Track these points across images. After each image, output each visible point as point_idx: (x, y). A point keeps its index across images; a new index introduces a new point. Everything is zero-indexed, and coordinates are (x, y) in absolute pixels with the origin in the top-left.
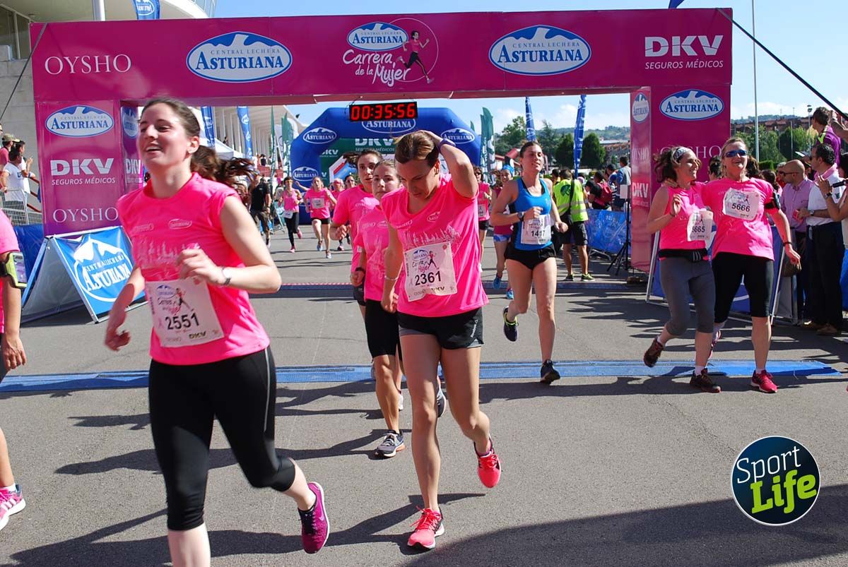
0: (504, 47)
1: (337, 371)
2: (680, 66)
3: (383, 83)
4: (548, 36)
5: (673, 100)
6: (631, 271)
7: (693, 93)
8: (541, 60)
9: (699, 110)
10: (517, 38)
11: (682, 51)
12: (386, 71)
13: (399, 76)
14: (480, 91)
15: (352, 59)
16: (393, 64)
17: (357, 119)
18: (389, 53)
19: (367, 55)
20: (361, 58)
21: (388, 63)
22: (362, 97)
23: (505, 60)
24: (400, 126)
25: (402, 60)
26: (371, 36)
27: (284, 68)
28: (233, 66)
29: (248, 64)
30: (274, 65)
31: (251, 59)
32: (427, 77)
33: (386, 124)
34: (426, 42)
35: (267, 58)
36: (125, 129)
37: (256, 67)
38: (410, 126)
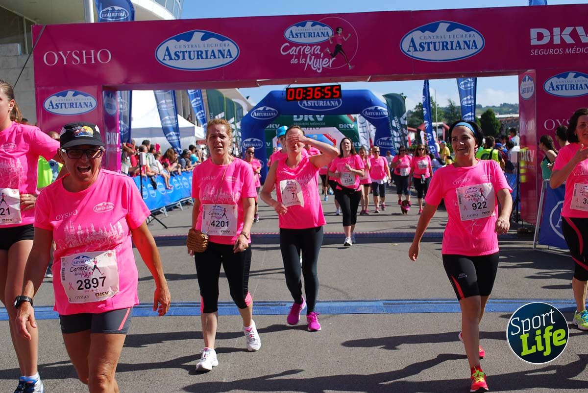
0: (412, 39)
1: (272, 306)
2: (560, 52)
3: (312, 69)
4: (449, 29)
5: (555, 81)
6: (520, 223)
7: (571, 75)
8: (443, 49)
9: (577, 89)
10: (423, 32)
11: (562, 39)
12: (316, 60)
13: (326, 64)
14: (393, 75)
15: (287, 51)
16: (321, 54)
17: (292, 99)
18: (318, 46)
19: (300, 47)
20: (296, 50)
21: (318, 53)
22: (296, 81)
23: (414, 50)
24: (329, 105)
25: (328, 51)
26: (303, 32)
27: (233, 59)
28: (192, 57)
29: (204, 55)
30: (225, 57)
31: (207, 52)
32: (349, 64)
33: (317, 103)
34: (348, 36)
35: (220, 51)
36: (106, 109)
37: (211, 58)
38: (337, 104)
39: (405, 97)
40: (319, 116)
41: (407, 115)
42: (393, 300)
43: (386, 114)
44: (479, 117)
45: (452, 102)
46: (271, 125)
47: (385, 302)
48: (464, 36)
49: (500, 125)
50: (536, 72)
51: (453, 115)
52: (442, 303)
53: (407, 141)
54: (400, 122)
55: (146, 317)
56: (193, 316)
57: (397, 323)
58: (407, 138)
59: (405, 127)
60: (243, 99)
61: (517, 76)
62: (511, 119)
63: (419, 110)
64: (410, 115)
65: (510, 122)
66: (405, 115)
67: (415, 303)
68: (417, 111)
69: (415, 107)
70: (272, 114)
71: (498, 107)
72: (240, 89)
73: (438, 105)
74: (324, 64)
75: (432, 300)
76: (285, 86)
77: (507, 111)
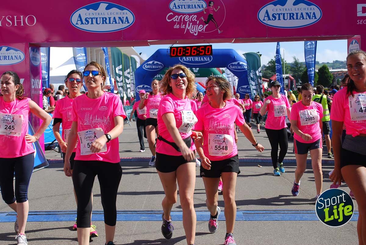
4: (295, 4)
8: (290, 19)
10: (275, 5)
12: (193, 26)
13: (201, 29)
14: (253, 38)
15: (172, 19)
16: (197, 21)
17: (174, 55)
18: (195, 15)
19: (182, 15)
20: (178, 17)
21: (195, 21)
22: (178, 42)
23: (268, 19)
24: (203, 60)
25: (203, 19)
26: (184, 4)
27: (129, 24)
28: (99, 22)
29: (108, 21)
30: (124, 22)
31: (110, 18)
32: (218, 29)
33: (194, 58)
34: (218, 8)
35: (120, 18)
36: (32, 61)
37: (113, 23)
38: (209, 60)
39: (261, 55)
40: (195, 69)
41: (262, 68)
42: (250, 211)
43: (246, 67)
44: (317, 71)
45: (296, 59)
46: (158, 75)
47: (244, 212)
48: (306, 9)
49: (332, 77)
50: (361, 37)
51: (297, 69)
52: (288, 213)
53: (262, 89)
54: (256, 74)
55: (60, 222)
56: (97, 221)
57: (254, 228)
58: (261, 86)
59: (260, 77)
60: (136, 54)
61: (347, 40)
62: (341, 72)
63: (271, 65)
64: (265, 69)
65: (340, 75)
66: (260, 69)
67: (267, 213)
68: (269, 66)
69: (268, 62)
70: (159, 66)
71: (332, 63)
72: (134, 47)
73: (285, 61)
74: (200, 29)
75: (280, 211)
76: (170, 46)
77: (338, 66)
